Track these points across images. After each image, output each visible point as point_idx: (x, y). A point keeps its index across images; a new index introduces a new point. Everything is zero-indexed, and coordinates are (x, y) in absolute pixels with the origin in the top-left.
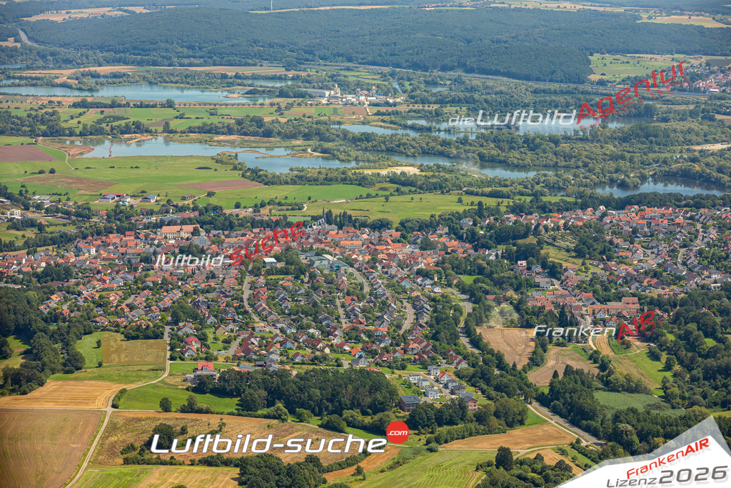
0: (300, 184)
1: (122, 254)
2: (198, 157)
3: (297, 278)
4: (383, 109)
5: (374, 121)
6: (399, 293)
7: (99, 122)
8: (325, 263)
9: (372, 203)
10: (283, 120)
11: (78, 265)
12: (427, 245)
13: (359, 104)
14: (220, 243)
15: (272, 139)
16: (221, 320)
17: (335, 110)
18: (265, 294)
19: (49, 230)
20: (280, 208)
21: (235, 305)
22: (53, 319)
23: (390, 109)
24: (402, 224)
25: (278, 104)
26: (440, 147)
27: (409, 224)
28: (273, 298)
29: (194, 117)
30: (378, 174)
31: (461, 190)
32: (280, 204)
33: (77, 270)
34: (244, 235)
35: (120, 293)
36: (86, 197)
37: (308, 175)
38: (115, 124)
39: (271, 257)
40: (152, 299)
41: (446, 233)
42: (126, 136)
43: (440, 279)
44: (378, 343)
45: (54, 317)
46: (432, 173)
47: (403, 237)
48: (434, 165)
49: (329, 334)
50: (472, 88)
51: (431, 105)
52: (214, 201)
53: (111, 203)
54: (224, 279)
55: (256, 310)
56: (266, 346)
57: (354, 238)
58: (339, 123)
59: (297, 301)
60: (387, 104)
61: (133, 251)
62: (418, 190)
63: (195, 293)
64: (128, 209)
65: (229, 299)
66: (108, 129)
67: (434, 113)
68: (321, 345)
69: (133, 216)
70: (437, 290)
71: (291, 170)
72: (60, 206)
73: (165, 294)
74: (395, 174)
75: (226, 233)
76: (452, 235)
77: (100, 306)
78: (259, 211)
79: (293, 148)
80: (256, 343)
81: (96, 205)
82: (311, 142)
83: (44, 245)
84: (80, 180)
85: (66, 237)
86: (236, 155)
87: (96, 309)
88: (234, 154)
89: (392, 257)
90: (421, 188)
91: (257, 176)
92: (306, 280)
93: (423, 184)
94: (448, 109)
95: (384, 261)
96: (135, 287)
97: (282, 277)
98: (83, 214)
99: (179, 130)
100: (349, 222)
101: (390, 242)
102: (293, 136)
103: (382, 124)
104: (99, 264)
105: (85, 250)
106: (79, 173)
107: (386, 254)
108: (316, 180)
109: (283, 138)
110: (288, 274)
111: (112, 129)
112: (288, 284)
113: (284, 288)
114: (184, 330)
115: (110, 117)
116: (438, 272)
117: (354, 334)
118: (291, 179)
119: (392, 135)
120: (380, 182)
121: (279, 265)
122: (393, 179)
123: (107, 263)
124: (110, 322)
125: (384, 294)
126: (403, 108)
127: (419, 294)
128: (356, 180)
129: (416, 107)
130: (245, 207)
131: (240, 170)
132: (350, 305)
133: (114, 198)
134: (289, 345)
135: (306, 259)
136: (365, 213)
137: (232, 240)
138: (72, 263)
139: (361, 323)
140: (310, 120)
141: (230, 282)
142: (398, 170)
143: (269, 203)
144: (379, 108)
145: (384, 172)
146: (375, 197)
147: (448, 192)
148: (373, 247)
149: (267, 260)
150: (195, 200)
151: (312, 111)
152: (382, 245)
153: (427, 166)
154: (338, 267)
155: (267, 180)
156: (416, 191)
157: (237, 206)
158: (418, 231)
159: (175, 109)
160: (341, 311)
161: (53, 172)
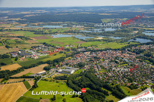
5: (85, 30)
13: (80, 27)
25: (69, 28)
29: (61, 30)
32: (93, 46)
42: (55, 34)
58: (81, 30)
67: (91, 28)
82: (82, 34)
105: (78, 58)
106: (57, 41)
109: (77, 33)
115: (50, 31)
129: (87, 27)
136: (108, 47)
144: (83, 28)
147: (113, 42)
150: (80, 45)
155: (85, 41)
161: (53, 41)
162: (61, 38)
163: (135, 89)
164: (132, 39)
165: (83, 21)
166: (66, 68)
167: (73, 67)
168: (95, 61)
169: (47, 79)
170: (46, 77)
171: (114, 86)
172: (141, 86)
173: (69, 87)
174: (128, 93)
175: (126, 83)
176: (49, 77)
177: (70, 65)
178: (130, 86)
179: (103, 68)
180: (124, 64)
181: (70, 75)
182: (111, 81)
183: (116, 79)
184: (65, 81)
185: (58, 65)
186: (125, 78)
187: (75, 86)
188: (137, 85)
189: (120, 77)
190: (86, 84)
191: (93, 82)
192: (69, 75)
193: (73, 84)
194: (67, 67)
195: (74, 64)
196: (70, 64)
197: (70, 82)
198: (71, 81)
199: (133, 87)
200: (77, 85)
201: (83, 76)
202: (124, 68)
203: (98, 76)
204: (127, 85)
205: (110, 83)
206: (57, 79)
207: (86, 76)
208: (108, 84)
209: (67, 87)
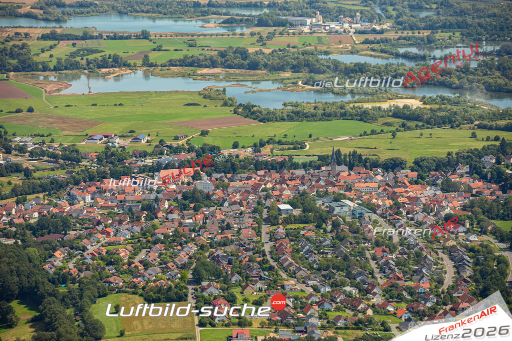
0: (297, 121)
1: (121, 202)
2: (183, 92)
3: (319, 227)
4: (371, 37)
5: (363, 50)
6: (431, 242)
7: (73, 55)
8: (346, 209)
9: (379, 140)
10: (267, 51)
11: (74, 215)
12: (449, 186)
13: (345, 31)
14: (225, 188)
15: (259, 71)
16: (247, 278)
17: (319, 39)
18: (288, 246)
19: (36, 175)
20: (281, 147)
21: (258, 259)
22: (61, 280)
23: (378, 37)
24: (417, 162)
25: (259, 34)
26: (440, 77)
27: (425, 164)
28: (298, 251)
29: (172, 48)
30: (380, 108)
31: (472, 123)
32: (280, 143)
33: (74, 221)
34: (249, 178)
35: (129, 247)
36: (71, 138)
37: (305, 111)
38: (91, 57)
39: (285, 203)
40: (166, 254)
41: (467, 173)
42: (104, 70)
43: (471, 224)
44: (423, 302)
45: (62, 278)
46: (438, 106)
47: (421, 177)
48: (437, 96)
49: (368, 292)
50: (462, 11)
51: (421, 32)
52: (209, 140)
53: (99, 145)
54: (240, 229)
55: (282, 265)
56: (301, 308)
57: (367, 180)
58: (326, 53)
59: (323, 253)
60: (374, 31)
61: (132, 198)
62: (426, 126)
63: (211, 246)
64: (119, 150)
65: (250, 253)
66: (84, 62)
67: (426, 40)
68: (362, 306)
69: (126, 159)
70: (473, 238)
71: (285, 105)
72: (45, 149)
73: (179, 248)
74: (397, 107)
75: (229, 176)
76: (475, 175)
77: (110, 263)
78: (259, 151)
79: (282, 80)
80: (291, 305)
81: (83, 146)
82: (300, 75)
83: (34, 193)
84: (62, 119)
85: (57, 183)
86: (224, 90)
87: (107, 268)
88: (222, 89)
89: (414, 200)
90: (428, 122)
91: (249, 112)
92: (329, 228)
93: (431, 118)
94: (439, 35)
95: (406, 206)
96: (144, 240)
97: (302, 226)
98: (71, 157)
99: (159, 63)
100: (359, 162)
101: (408, 184)
102: (281, 68)
103: (373, 53)
104: (97, 214)
105: (80, 198)
106: (59, 112)
107: (407, 197)
108: (314, 116)
109: (270, 70)
110: (307, 223)
111: (88, 63)
112: (311, 234)
113: (308, 239)
114: (208, 291)
115: (83, 50)
116: (469, 218)
117: (395, 292)
118: (288, 116)
119: (387, 65)
120: (382, 117)
121: (297, 212)
122: (397, 113)
123: (106, 212)
124: (124, 282)
125: (417, 244)
126: (391, 35)
127: (454, 243)
128: (356, 115)
129: (405, 34)
130: (243, 147)
131: (231, 105)
132: (382, 257)
133: (101, 139)
134: (327, 306)
135: (323, 204)
136: (373, 152)
137: (237, 184)
138: (68, 212)
139: (399, 279)
140: (295, 50)
141: (248, 233)
142: (401, 103)
143: (268, 142)
144: (366, 36)
145: (385, 106)
146: (380, 133)
147: (458, 126)
148: (390, 189)
149: (283, 207)
150: (189, 140)
151: (295, 40)
152: (399, 187)
153: (430, 98)
154: (361, 213)
155: (261, 117)
156: (423, 126)
157: (235, 146)
158: (436, 170)
159: (151, 41)
160: (373, 264)
161: (31, 110)
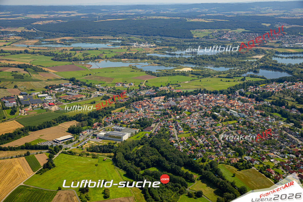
8: (236, 114)
9: (198, 82)
13: (146, 47)
14: (178, 103)
17: (142, 49)
31: (215, 76)
34: (182, 99)
36: (111, 85)
50: (168, 41)
51: (166, 47)
61: (156, 109)
67: (169, 49)
75: (174, 98)
84: (102, 78)
88: (134, 66)
96: (191, 132)
105: (139, 109)
106: (98, 75)
109: (140, 59)
112: (241, 127)
115: (85, 54)
120: (189, 74)
129: (162, 47)
146: (195, 80)
147: (212, 77)
155: (156, 75)
161: (90, 75)
162: (106, 70)
163: (247, 168)
164: (250, 70)
165: (155, 34)
166: (113, 130)
167: (127, 127)
168: (172, 116)
169: (73, 151)
170: (71, 147)
171: (205, 164)
172: (258, 163)
173: (117, 166)
174: (232, 176)
175: (229, 158)
176: (78, 147)
177: (123, 123)
178: (237, 164)
179: (187, 129)
180: (229, 122)
181: (120, 142)
182: (200, 154)
183: (210, 151)
184: (109, 154)
185: (97, 123)
186: (228, 148)
187: (128, 164)
188: (252, 161)
189: (218, 147)
190: (151, 161)
191: (165, 156)
192: (118, 142)
193: (126, 161)
194: (115, 127)
195: (130, 122)
196: (122, 121)
197: (120, 156)
198: (122, 155)
199: (243, 165)
200: (133, 162)
201: (147, 145)
202: (230, 128)
203: (177, 144)
204: (231, 162)
205: (198, 157)
206: (95, 151)
207: (152, 144)
208: (195, 159)
209: (113, 166)
